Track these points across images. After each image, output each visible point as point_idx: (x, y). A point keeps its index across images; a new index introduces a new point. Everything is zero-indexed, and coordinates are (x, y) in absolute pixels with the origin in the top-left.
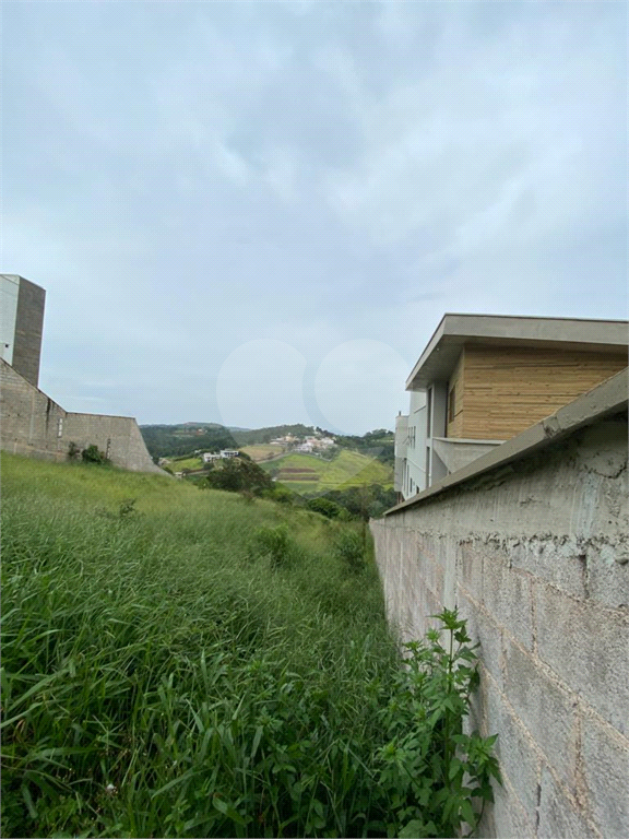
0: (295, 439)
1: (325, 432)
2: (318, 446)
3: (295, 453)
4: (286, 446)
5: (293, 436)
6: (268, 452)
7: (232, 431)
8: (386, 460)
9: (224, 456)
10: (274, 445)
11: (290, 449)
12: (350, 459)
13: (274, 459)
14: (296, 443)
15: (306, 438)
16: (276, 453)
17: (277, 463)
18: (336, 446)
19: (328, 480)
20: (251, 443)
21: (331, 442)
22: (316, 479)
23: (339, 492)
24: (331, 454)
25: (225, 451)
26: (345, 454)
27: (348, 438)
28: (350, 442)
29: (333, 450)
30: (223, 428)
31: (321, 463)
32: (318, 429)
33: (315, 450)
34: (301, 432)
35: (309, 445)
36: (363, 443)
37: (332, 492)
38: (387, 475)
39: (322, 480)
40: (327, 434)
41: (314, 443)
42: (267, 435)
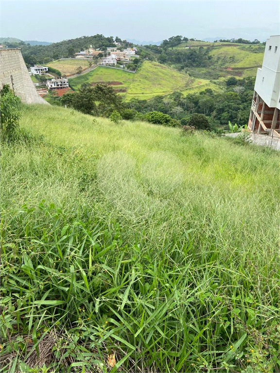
0: (98, 51)
1: (125, 42)
2: (122, 57)
3: (101, 66)
4: (91, 59)
5: (95, 48)
6: (76, 67)
7: (32, 45)
8: (182, 68)
9: (35, 73)
10: (79, 60)
11: (96, 63)
12: (151, 69)
13: (82, 74)
14: (101, 55)
15: (109, 49)
16: (83, 68)
17: (85, 77)
18: (138, 57)
19: (135, 91)
20: (56, 57)
21: (133, 52)
22: (124, 91)
23: (145, 101)
24: (134, 66)
25: (36, 67)
26: (146, 65)
27: (147, 47)
28: (150, 52)
29: (136, 61)
30: (22, 43)
31: (127, 75)
32: (118, 40)
33: (119, 62)
34: (103, 43)
35: (113, 57)
36: (160, 52)
37: (139, 102)
38: (185, 82)
39: (129, 91)
40: (127, 45)
41: (118, 55)
42: (71, 49)
